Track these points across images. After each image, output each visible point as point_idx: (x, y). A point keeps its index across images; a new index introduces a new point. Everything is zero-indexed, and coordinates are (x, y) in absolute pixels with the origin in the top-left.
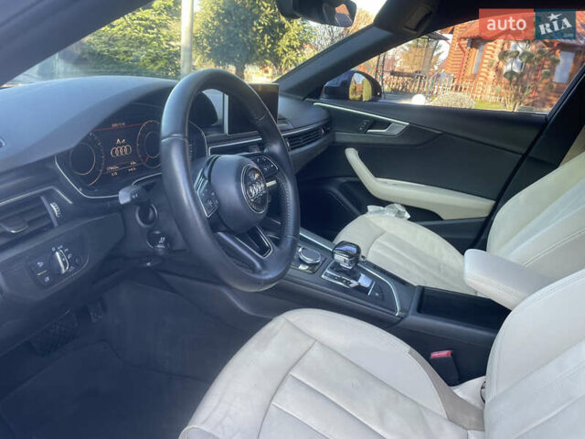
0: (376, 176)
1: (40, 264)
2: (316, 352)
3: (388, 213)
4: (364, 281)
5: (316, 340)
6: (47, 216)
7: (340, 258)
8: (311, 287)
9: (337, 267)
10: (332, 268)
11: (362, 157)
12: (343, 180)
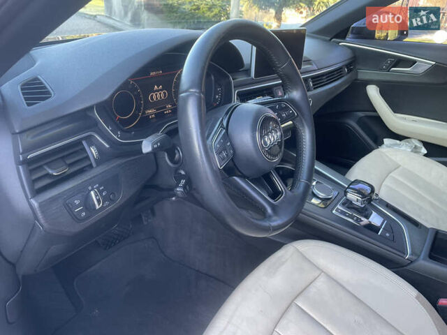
0: (395, 112)
1: (77, 202)
2: (321, 283)
3: (404, 147)
4: (375, 219)
5: (323, 272)
6: (87, 158)
7: (352, 196)
9: (349, 204)
10: (343, 204)
11: (383, 94)
12: (361, 114)
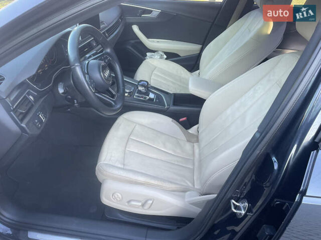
0: (148, 38)
1: (36, 121)
3: (156, 56)
4: (152, 96)
5: (137, 123)
6: (30, 101)
7: (140, 88)
8: (130, 102)
9: (140, 92)
10: (138, 93)
11: (141, 29)
12: (132, 42)
